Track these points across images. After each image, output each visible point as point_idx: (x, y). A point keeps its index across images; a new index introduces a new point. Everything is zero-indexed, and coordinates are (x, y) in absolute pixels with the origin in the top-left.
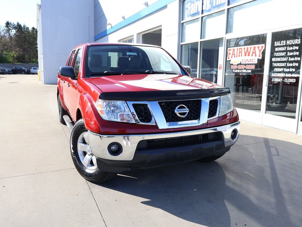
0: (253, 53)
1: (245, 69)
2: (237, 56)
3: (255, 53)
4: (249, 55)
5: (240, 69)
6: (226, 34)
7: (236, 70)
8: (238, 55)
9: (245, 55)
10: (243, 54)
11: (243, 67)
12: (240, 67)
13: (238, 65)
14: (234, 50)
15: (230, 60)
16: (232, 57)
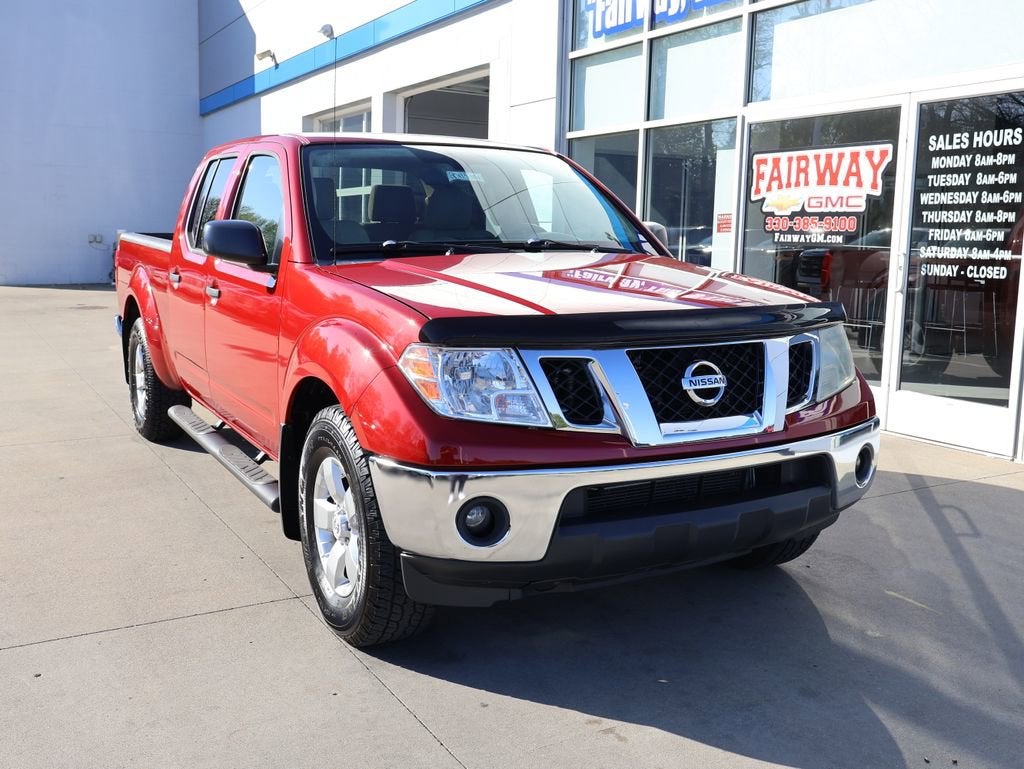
2: (789, 185)
4: (834, 181)
6: (745, 105)
7: (784, 233)
8: (793, 180)
10: (813, 176)
11: (814, 223)
13: (792, 216)
14: (776, 162)
15: (763, 200)
16: (769, 189)
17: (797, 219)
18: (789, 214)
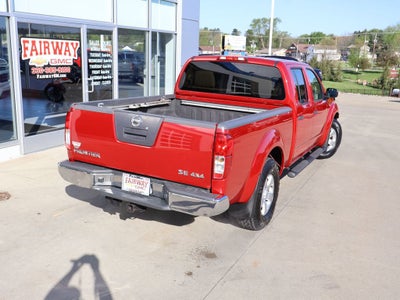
0: (66, 50)
2: (41, 54)
3: (69, 51)
4: (60, 53)
5: (49, 74)
7: (41, 74)
8: (43, 51)
9: (55, 53)
10: (52, 50)
11: (54, 70)
12: (48, 70)
14: (34, 43)
15: (29, 60)
16: (31, 55)
17: (46, 68)
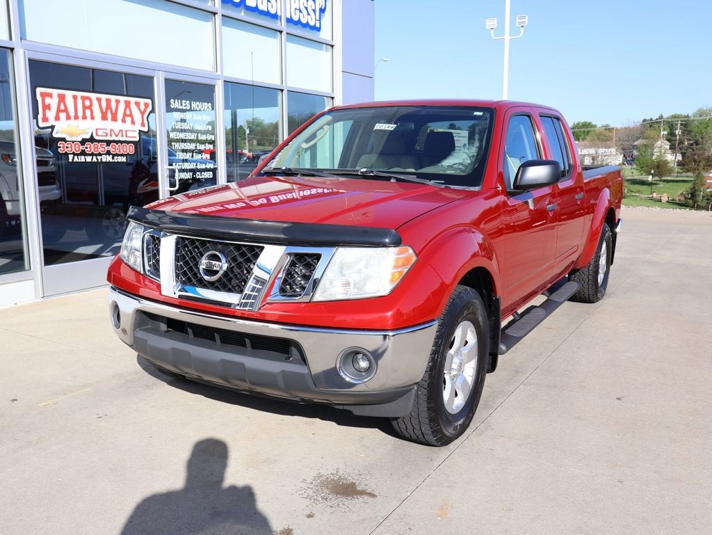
0: (125, 115)
1: (108, 153)
2: (76, 117)
3: (131, 115)
4: (114, 119)
5: (92, 155)
7: (78, 155)
8: (80, 113)
9: (104, 117)
10: (97, 113)
12: (90, 148)
13: (83, 142)
14: (62, 98)
15: (53, 127)
16: (57, 118)
17: (88, 145)
18: (80, 140)
